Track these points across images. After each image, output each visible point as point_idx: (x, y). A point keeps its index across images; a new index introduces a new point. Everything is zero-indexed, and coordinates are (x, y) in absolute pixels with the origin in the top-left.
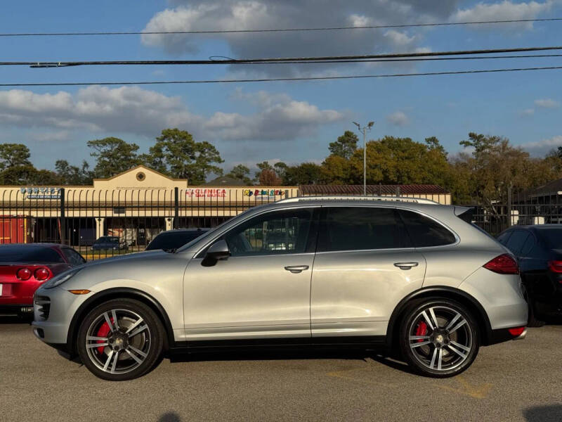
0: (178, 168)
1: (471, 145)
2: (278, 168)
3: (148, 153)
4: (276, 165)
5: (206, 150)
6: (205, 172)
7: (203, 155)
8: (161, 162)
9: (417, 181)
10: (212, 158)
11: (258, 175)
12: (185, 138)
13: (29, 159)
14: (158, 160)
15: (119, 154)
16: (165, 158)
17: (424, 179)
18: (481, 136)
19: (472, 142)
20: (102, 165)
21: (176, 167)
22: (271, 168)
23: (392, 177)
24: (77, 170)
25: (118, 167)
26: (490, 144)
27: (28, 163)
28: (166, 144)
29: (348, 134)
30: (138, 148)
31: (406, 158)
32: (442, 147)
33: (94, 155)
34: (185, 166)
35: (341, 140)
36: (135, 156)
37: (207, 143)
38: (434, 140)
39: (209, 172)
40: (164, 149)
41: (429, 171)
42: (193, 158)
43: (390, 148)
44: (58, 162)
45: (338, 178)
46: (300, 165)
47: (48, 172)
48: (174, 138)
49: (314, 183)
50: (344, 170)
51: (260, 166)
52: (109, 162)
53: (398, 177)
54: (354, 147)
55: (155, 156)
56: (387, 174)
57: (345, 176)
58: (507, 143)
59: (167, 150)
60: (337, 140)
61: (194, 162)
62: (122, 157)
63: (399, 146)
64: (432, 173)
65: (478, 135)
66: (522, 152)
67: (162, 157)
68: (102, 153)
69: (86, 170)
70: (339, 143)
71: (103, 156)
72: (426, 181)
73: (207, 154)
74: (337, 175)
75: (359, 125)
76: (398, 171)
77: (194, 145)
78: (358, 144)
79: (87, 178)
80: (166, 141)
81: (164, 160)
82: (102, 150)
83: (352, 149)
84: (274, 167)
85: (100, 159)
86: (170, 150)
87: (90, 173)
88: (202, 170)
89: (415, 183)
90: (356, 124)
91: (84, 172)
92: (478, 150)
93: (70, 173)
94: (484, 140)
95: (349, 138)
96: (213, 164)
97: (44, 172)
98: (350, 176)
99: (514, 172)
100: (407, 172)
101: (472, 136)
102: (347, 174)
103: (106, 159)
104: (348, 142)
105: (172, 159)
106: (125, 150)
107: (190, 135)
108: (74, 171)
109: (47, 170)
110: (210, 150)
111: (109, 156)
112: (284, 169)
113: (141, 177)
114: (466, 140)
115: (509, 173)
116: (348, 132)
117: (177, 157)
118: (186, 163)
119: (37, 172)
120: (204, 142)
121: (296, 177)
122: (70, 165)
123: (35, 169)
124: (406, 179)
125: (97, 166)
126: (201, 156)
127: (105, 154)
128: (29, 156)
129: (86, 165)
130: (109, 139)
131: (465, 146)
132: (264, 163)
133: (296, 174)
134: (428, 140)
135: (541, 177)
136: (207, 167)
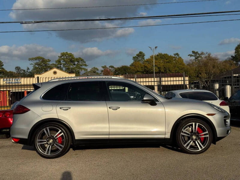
0: (68, 69)
1: (193, 56)
2: (110, 68)
3: (55, 63)
4: (109, 67)
5: (80, 61)
6: (80, 70)
7: (79, 63)
8: (60, 66)
9: (173, 71)
10: (83, 65)
11: (102, 71)
12: (71, 56)
13: (3, 67)
14: (59, 66)
15: (42, 64)
16: (62, 65)
17: (175, 71)
18: (197, 52)
19: (193, 55)
20: (35, 68)
21: (67, 69)
22: (107, 68)
23: (162, 70)
24: (24, 71)
25: (42, 69)
26: (201, 56)
27: (3, 68)
28: (63, 59)
29: (140, 53)
30: (50, 61)
31: (168, 62)
32: (181, 57)
33: (32, 64)
34: (71, 68)
35: (138, 55)
36: (49, 64)
37: (80, 58)
38: (177, 54)
39: (82, 70)
40: (62, 61)
41: (177, 67)
42: (74, 64)
43: (161, 58)
44: (16, 68)
45: (139, 71)
46: (121, 66)
47: (12, 72)
48: (66, 56)
49: (127, 74)
50: (141, 68)
51: (103, 67)
52: (38, 67)
53: (165, 70)
54: (144, 58)
55: (58, 64)
56: (160, 69)
57: (142, 71)
58: (210, 54)
59: (63, 61)
60: (136, 55)
61: (75, 66)
62: (44, 65)
63: (165, 57)
64: (179, 68)
65: (196, 52)
66: (217, 58)
67: (61, 64)
68: (35, 63)
69: (28, 71)
70: (137, 57)
71: (35, 65)
72: (176, 72)
73: (80, 63)
74: (138, 70)
75: (151, 48)
76: (165, 68)
77: (75, 59)
78: (145, 57)
79: (29, 75)
80: (62, 58)
81: (62, 66)
82: (35, 62)
83: (142, 59)
84: (109, 68)
85: (34, 66)
86: (64, 61)
87: (30, 72)
88: (78, 70)
89: (172, 72)
90: (150, 47)
91: (27, 72)
92: (196, 58)
93: (21, 72)
94: (198, 54)
95: (141, 55)
96: (83, 67)
97: (10, 72)
98: (144, 70)
99: (214, 67)
100: (169, 68)
101: (193, 52)
102: (143, 70)
103: (37, 66)
104: (140, 56)
105: (65, 65)
106: (45, 62)
107: (73, 55)
108: (23, 71)
109: (12, 71)
110: (81, 61)
111: (38, 65)
112: (113, 68)
113: (55, 73)
114: (191, 54)
115: (212, 67)
116: (141, 52)
117: (67, 65)
118: (71, 67)
119: (7, 72)
120: (79, 58)
121: (119, 71)
122: (21, 69)
123: (6, 71)
124: (168, 71)
125: (33, 69)
126: (78, 64)
127: (36, 64)
128: (3, 65)
129: (28, 69)
130: (38, 57)
131: (190, 57)
132: (105, 66)
133: (120, 70)
134: (175, 55)
135: (224, 69)
136: (80, 68)
